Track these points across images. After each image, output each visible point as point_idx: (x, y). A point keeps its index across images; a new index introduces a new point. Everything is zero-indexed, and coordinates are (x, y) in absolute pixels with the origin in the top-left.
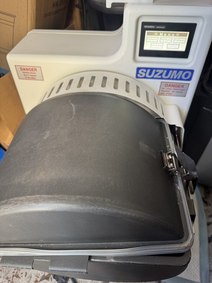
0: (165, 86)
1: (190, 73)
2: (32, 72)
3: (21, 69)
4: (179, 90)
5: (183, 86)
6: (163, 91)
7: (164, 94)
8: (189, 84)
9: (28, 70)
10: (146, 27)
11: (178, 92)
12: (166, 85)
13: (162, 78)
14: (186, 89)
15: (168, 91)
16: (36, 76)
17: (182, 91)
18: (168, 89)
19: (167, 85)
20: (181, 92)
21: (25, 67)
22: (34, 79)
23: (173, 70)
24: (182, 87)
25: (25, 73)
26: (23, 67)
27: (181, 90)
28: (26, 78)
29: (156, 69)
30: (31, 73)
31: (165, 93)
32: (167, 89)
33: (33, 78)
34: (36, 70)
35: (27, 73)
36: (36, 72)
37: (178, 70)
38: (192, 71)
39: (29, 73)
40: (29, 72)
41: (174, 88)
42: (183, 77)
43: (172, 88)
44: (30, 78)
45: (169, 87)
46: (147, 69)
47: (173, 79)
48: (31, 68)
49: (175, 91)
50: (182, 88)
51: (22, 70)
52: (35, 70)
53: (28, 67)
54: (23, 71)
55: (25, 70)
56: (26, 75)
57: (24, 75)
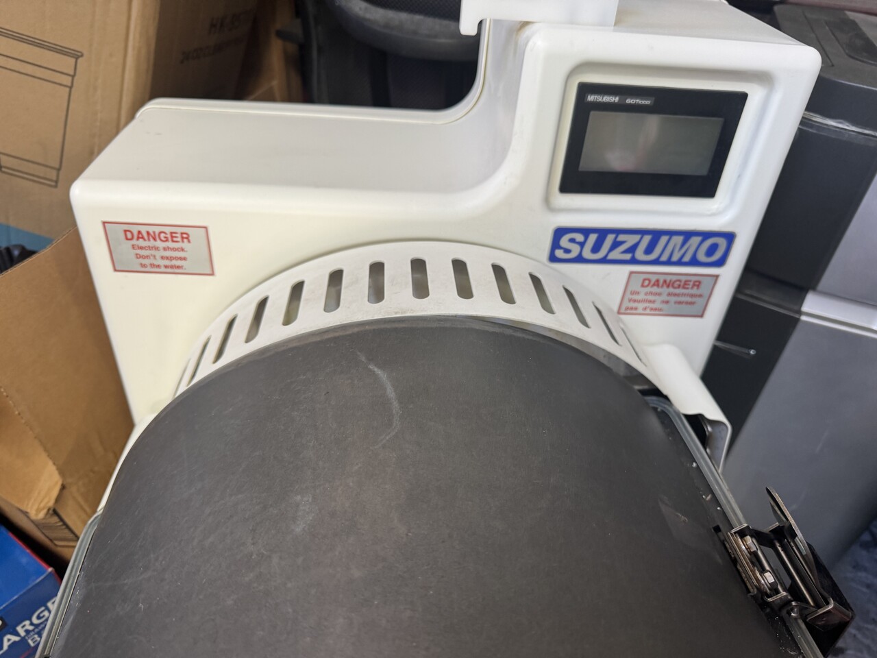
0: (643, 286)
1: (722, 242)
2: (170, 244)
3: (129, 235)
4: (684, 295)
5: (700, 282)
6: (635, 301)
7: (636, 309)
8: (717, 277)
9: (155, 239)
10: (591, 98)
11: (680, 303)
12: (644, 280)
13: (634, 261)
14: (706, 294)
15: (650, 302)
16: (185, 259)
17: (693, 300)
18: (651, 293)
19: (647, 282)
20: (692, 303)
21: (144, 229)
22: (174, 269)
23: (671, 233)
24: (696, 288)
25: (141, 248)
26: (135, 229)
27: (692, 296)
28: (143, 266)
29: (618, 232)
30: (165, 249)
31: (641, 306)
32: (646, 294)
33: (172, 267)
34: (188, 238)
35: (150, 248)
36: (185, 245)
37: (688, 235)
38: (730, 237)
39: (157, 249)
40: (159, 244)
41: (671, 290)
42: (701, 257)
43: (665, 290)
44: (159, 266)
45: (655, 289)
46: (586, 232)
47: (669, 263)
48: (168, 230)
49: (673, 299)
50: (695, 291)
51: (131, 239)
52: (185, 237)
53: (157, 230)
54: (134, 242)
55: (143, 238)
56: (147, 257)
57: (138, 256)
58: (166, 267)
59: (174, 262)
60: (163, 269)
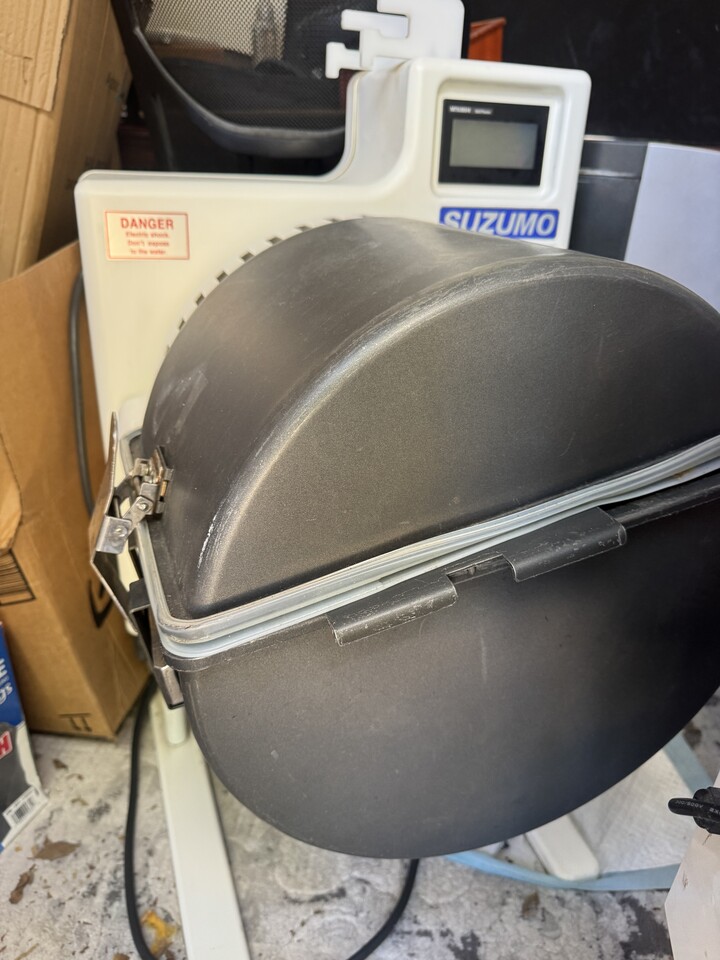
1: (551, 217)
2: (157, 231)
3: (125, 223)
9: (145, 226)
10: (453, 109)
16: (166, 244)
21: (137, 217)
23: (518, 211)
25: (133, 235)
26: (129, 217)
28: (133, 252)
29: (483, 210)
30: (153, 235)
33: (156, 253)
34: (171, 225)
35: (140, 235)
36: (169, 231)
37: (529, 212)
38: (556, 213)
39: (146, 235)
40: (149, 231)
42: (540, 231)
44: (145, 252)
46: (462, 210)
48: (156, 217)
51: (127, 226)
52: (170, 223)
53: (148, 217)
54: (129, 229)
55: (136, 225)
56: (137, 243)
57: (130, 243)
58: (152, 252)
59: (159, 248)
60: (149, 255)
